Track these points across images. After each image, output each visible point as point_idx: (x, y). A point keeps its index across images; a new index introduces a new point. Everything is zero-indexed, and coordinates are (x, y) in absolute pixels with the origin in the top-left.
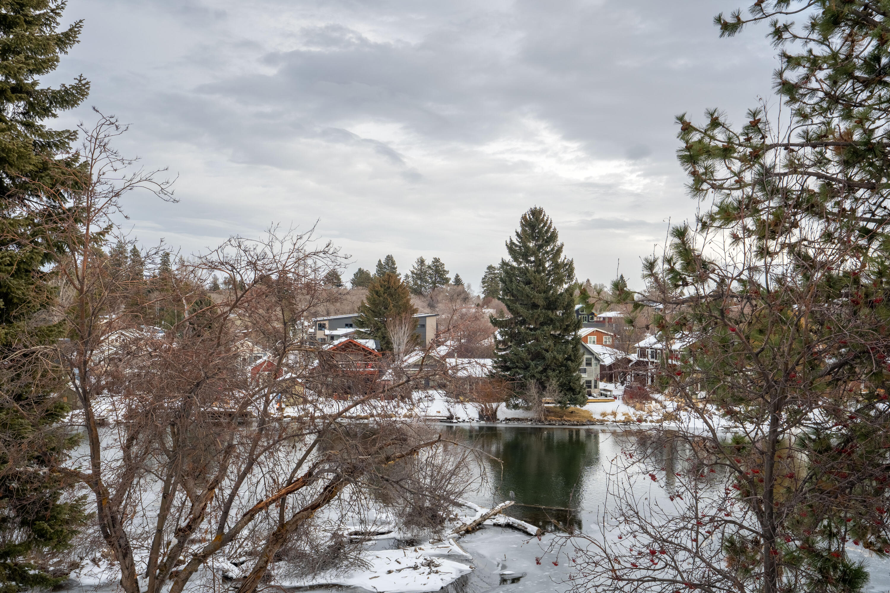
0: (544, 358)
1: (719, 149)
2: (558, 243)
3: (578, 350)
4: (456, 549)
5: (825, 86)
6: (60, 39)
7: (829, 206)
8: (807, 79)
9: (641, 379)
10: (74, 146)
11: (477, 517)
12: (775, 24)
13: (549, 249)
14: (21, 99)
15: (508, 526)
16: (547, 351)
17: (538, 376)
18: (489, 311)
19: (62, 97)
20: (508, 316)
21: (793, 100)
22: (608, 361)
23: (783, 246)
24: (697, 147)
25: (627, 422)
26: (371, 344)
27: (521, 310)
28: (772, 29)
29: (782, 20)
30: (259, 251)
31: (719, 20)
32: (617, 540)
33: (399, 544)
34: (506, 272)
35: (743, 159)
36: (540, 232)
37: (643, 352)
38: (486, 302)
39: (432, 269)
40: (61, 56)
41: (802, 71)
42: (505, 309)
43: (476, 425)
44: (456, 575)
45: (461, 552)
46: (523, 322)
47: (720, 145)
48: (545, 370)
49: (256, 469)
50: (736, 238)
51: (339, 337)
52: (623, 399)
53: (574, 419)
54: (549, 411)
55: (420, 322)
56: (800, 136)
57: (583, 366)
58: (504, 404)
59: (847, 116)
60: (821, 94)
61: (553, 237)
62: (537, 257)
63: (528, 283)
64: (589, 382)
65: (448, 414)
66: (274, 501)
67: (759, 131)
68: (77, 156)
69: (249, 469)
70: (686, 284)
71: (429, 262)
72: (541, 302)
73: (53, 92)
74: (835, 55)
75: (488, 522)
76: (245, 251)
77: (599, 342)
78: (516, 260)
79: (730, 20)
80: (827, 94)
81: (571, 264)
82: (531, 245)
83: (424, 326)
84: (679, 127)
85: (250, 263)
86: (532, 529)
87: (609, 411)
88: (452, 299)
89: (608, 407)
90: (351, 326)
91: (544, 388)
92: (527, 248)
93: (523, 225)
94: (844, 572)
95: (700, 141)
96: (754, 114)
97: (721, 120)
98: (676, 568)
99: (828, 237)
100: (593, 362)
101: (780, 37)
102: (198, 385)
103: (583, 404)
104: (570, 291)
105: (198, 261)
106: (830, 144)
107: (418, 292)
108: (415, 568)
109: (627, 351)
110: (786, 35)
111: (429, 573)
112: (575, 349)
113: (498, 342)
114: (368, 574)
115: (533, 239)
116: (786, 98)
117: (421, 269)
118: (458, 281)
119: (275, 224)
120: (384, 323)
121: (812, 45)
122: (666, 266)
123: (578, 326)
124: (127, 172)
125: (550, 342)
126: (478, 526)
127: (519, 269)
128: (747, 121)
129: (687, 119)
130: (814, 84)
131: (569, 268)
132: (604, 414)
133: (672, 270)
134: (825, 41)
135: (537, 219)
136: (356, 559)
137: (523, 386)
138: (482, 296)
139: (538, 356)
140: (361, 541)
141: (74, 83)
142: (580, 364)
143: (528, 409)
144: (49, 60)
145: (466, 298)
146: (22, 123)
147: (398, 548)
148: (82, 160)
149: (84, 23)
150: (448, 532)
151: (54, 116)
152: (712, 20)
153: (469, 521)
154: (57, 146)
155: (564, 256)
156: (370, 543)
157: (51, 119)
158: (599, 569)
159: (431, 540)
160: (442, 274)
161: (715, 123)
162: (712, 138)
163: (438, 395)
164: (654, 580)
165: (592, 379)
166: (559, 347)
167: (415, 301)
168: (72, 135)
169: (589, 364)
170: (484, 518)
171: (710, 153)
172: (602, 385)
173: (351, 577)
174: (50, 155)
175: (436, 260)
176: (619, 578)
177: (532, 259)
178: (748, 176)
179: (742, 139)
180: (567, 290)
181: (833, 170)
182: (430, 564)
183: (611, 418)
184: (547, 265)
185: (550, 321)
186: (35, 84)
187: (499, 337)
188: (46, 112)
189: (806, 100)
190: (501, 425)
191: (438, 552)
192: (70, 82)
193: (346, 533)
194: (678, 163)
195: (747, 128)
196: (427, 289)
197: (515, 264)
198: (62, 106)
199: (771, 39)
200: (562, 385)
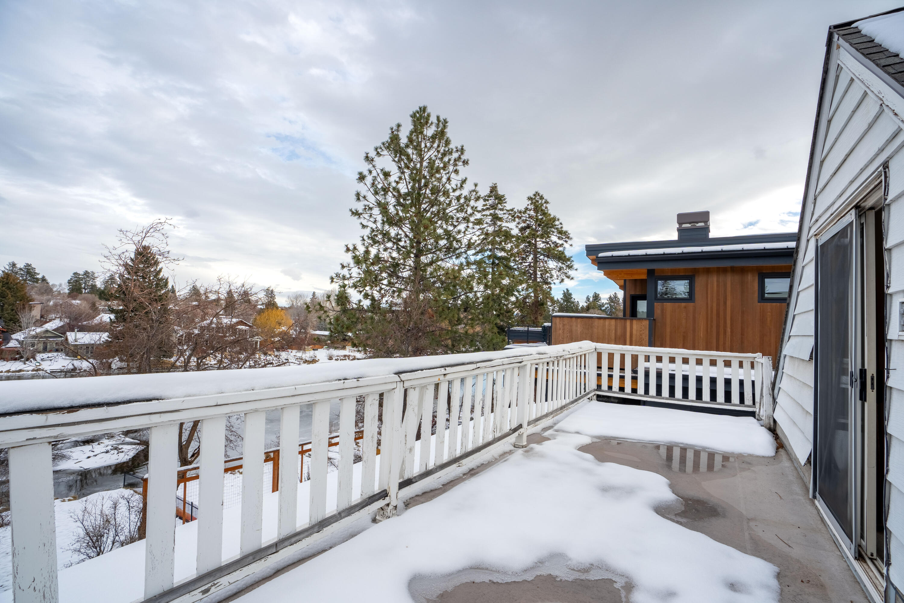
13: (153, 269)
36: (147, 259)
39: (23, 271)
45: (132, 440)
58: (118, 359)
62: (144, 273)
65: (72, 367)
78: (129, 273)
93: (135, 254)
108: (107, 452)
111: (118, 453)
114: (72, 461)
117: (12, 270)
118: (44, 280)
147: (84, 445)
159: (107, 438)
160: (33, 275)
163: (58, 356)
175: (28, 265)
180: (164, 294)
182: (115, 449)
184: (151, 278)
191: (116, 442)
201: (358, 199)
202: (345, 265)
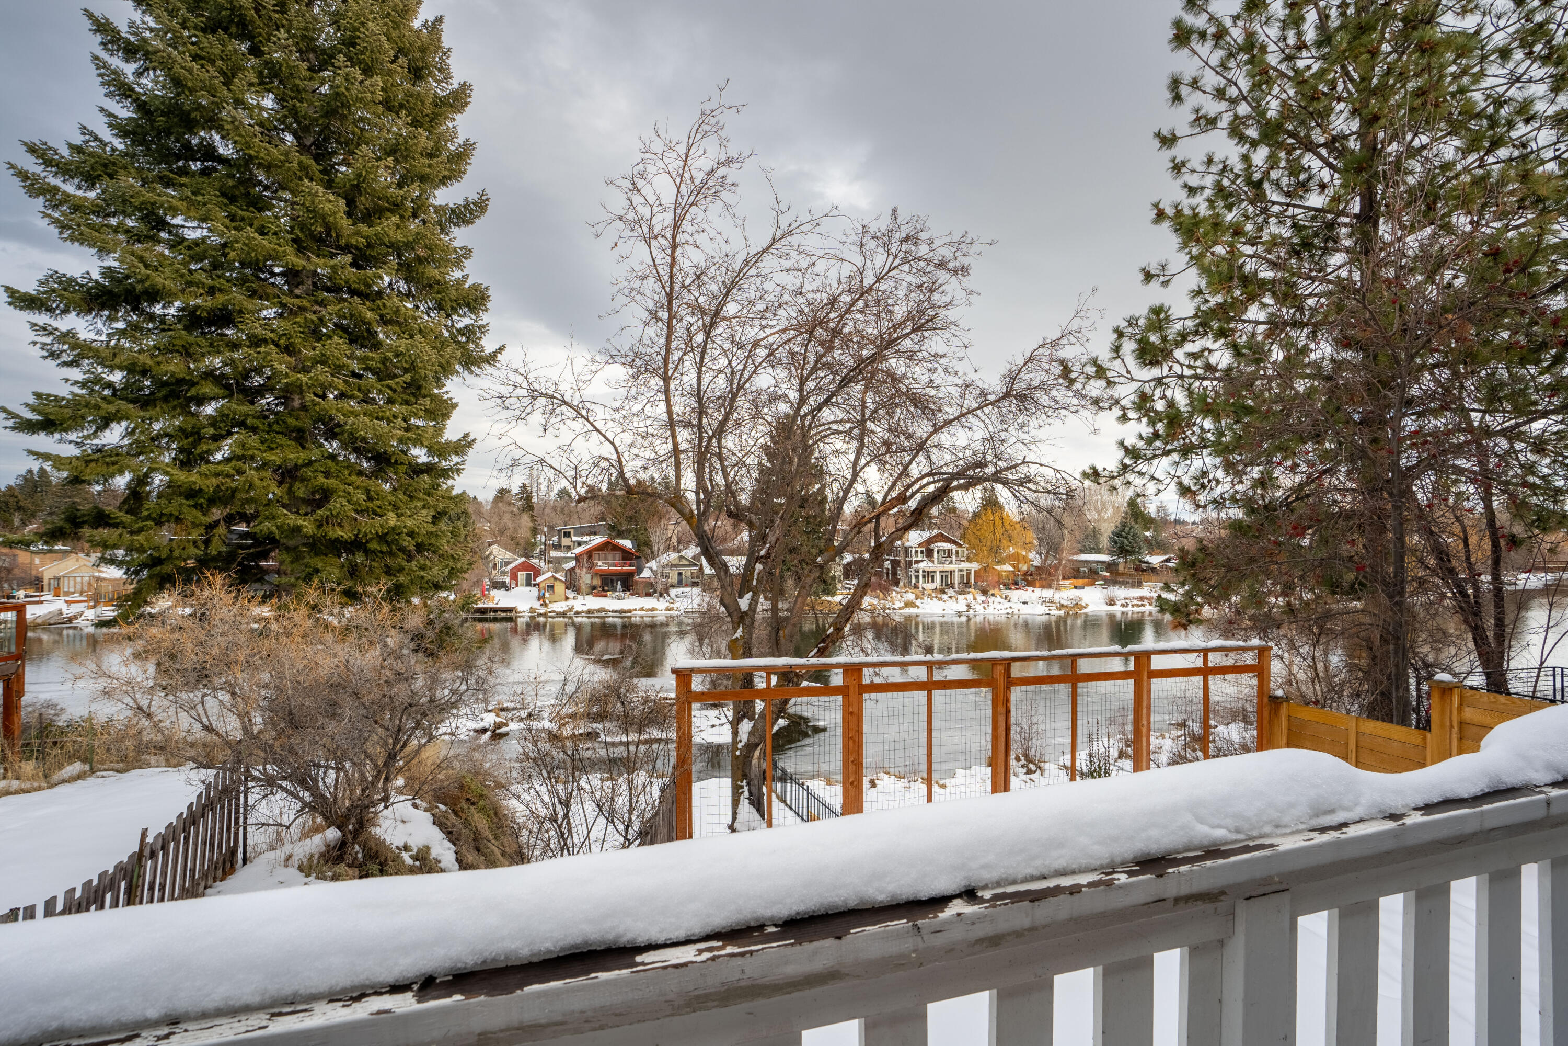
26: (628, 544)
53: (825, 609)
101: (1179, 171)
180: (819, 489)
192: (472, 197)
197: (771, 466)
201: (1177, 98)
202: (1153, 272)
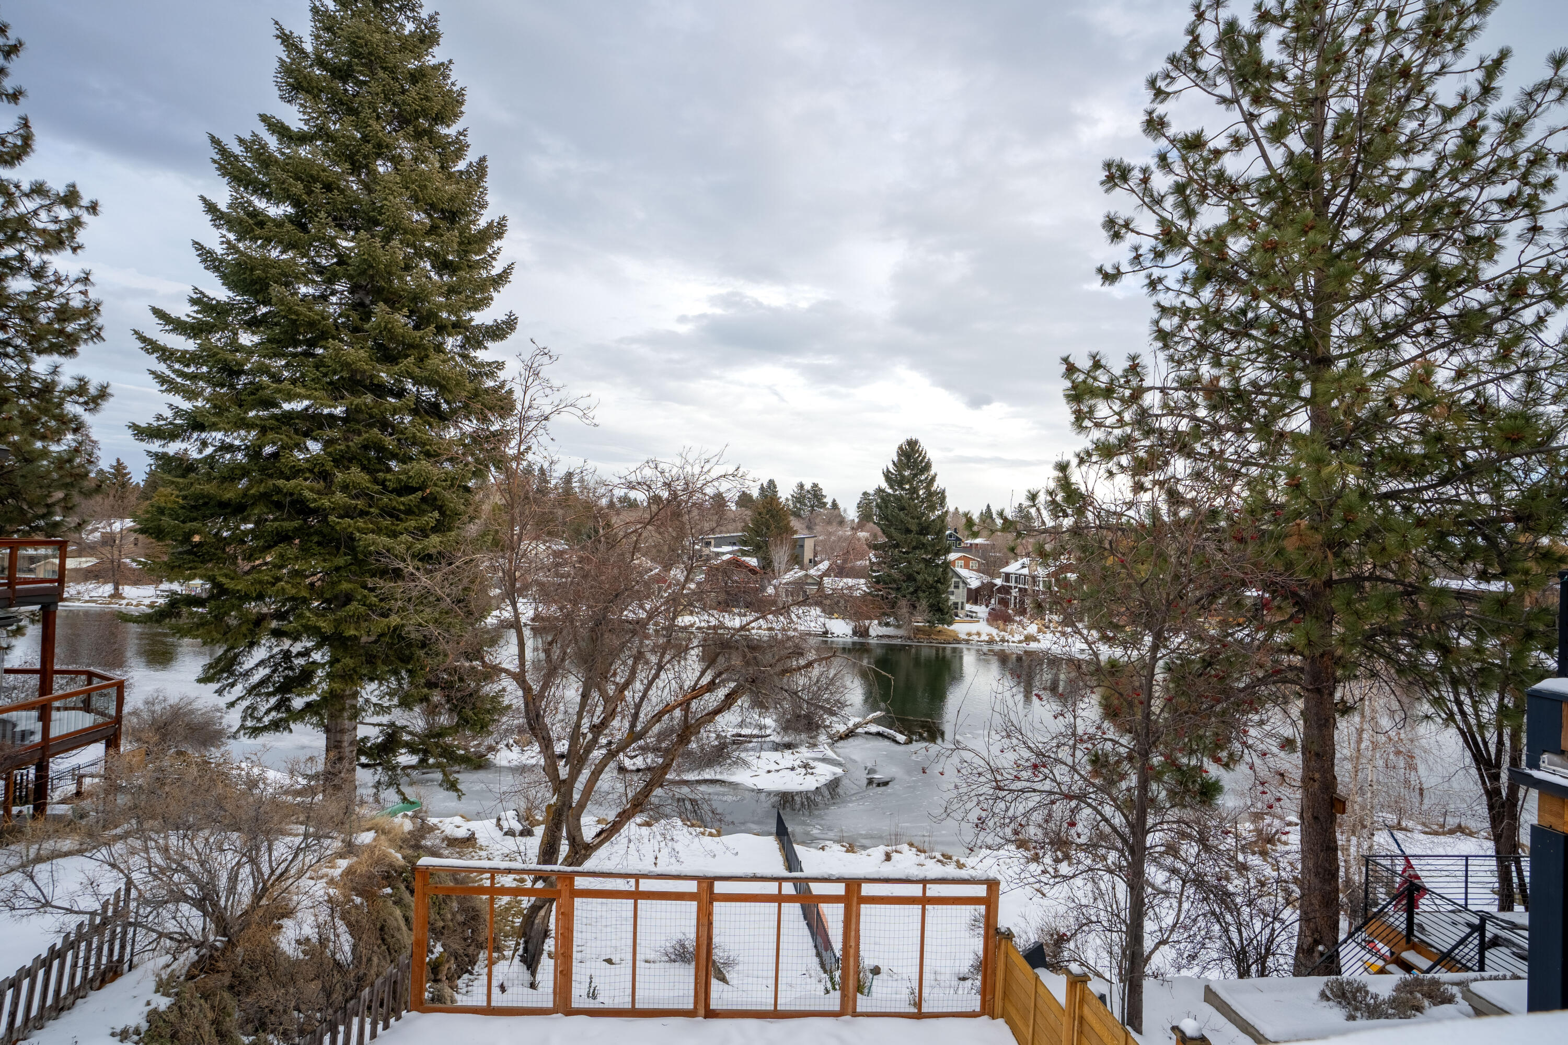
0: (915, 580)
1: (1101, 389)
2: (932, 473)
3: (947, 573)
4: (830, 753)
5: (1197, 336)
6: (494, 280)
7: (1198, 447)
8: (1180, 327)
9: (1004, 602)
10: (502, 375)
11: (851, 724)
12: (1149, 276)
13: (923, 478)
14: (460, 333)
15: (879, 734)
16: (918, 573)
17: (908, 596)
18: (862, 535)
19: (494, 332)
20: (882, 539)
21: (1166, 346)
22: (974, 583)
23: (1155, 482)
24: (1082, 387)
25: (991, 642)
26: (753, 561)
27: (895, 534)
28: (1147, 281)
29: (1156, 273)
30: (674, 472)
31: (1100, 270)
32: (998, 753)
33: (777, 747)
34: (882, 498)
35: (1122, 400)
36: (915, 461)
37: (1007, 577)
38: (860, 526)
39: (811, 494)
40: (494, 294)
41: (1176, 320)
42: (880, 533)
43: (849, 640)
44: (830, 777)
45: (835, 756)
46: (897, 546)
47: (1103, 386)
48: (916, 591)
49: (663, 675)
50: (1111, 474)
51: (724, 554)
52: (988, 620)
53: (941, 638)
54: (918, 629)
55: (799, 543)
56: (1174, 380)
57: (952, 589)
58: (876, 622)
59: (1217, 363)
60: (1192, 343)
61: (928, 467)
62: (911, 485)
63: (902, 509)
64: (956, 604)
65: (823, 629)
66: (680, 705)
67: (1138, 374)
68: (502, 385)
69: (657, 676)
70: (1066, 515)
71: (808, 486)
72: (914, 528)
73: (487, 327)
74: (1206, 308)
75: (860, 730)
76: (661, 473)
77: (966, 566)
78: (892, 487)
79: (1110, 271)
80: (1198, 342)
81: (943, 492)
82: (906, 473)
83: (802, 546)
84: (1064, 367)
85: (665, 484)
86: (901, 738)
87: (974, 631)
88: (829, 523)
89: (973, 628)
90: (734, 544)
91: (915, 607)
92: (903, 476)
93: (899, 455)
94: (1202, 785)
95: (1084, 382)
96: (1133, 358)
97: (1103, 362)
98: (1055, 780)
99: (1198, 475)
100: (961, 585)
101: (1154, 288)
102: (617, 596)
103: (950, 623)
104: (942, 518)
105: (617, 481)
106: (1199, 389)
107: (797, 515)
108: (793, 769)
109: (992, 576)
110: (1160, 287)
111: (805, 775)
112: (945, 572)
113: (872, 564)
114: (749, 773)
115: (909, 468)
116: (1160, 345)
118: (835, 505)
119: (687, 449)
120: (766, 542)
121: (1183, 297)
122: (1049, 498)
123: (948, 551)
124: (555, 398)
125: (922, 566)
126: (850, 734)
127: (894, 496)
128: (1127, 364)
129: (1071, 360)
130: (1186, 333)
131: (942, 496)
132: (969, 634)
133: (1053, 502)
134: (1194, 294)
135: (913, 450)
136: (738, 758)
137: (893, 605)
138: (857, 520)
139: (910, 578)
140: (742, 743)
141: (504, 318)
142: (949, 586)
143: (898, 627)
144: (485, 299)
145: (842, 522)
146: (460, 355)
147: (776, 750)
148: (507, 388)
149: (515, 266)
150: (823, 738)
151: (486, 348)
152: (1094, 270)
153: (842, 728)
154: (486, 374)
155: (938, 485)
156: (751, 745)
157: (483, 351)
158: (982, 779)
159: (807, 745)
160: (820, 499)
161: (1097, 365)
162: (1095, 379)
163: (816, 611)
164: (1034, 791)
165: (960, 601)
166: (929, 570)
167: (794, 523)
168: (500, 365)
169: (957, 587)
170: (857, 726)
171: (1094, 393)
172: (968, 607)
173: (734, 774)
174: (480, 383)
175: (815, 485)
176: (1000, 788)
177: (907, 487)
178: (1127, 417)
179: (1122, 381)
180: (939, 517)
181: (1202, 413)
182: (806, 766)
183: (976, 638)
184: (921, 492)
185: (923, 546)
186: (471, 320)
187: (874, 560)
188: (479, 345)
189: (1180, 348)
190: (873, 641)
191: (813, 755)
192: (502, 317)
193: (729, 735)
194: (1064, 401)
195: (1126, 371)
196: (806, 512)
197: (890, 491)
198: (493, 340)
199: (1145, 290)
200: (931, 606)
201: (1114, 234)
